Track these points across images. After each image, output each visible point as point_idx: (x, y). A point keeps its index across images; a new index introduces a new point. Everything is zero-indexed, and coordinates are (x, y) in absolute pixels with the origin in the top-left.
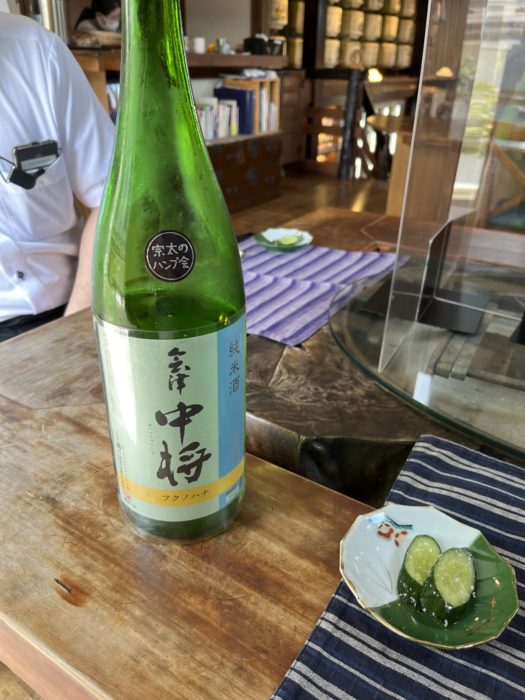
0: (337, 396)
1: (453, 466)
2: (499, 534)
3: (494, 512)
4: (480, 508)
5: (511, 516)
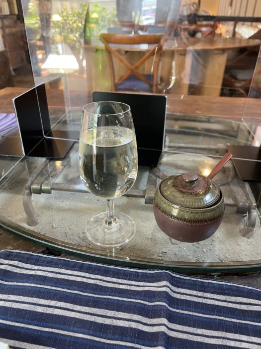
1: (17, 273)
2: (38, 330)
3: (37, 311)
4: (26, 310)
5: (49, 311)
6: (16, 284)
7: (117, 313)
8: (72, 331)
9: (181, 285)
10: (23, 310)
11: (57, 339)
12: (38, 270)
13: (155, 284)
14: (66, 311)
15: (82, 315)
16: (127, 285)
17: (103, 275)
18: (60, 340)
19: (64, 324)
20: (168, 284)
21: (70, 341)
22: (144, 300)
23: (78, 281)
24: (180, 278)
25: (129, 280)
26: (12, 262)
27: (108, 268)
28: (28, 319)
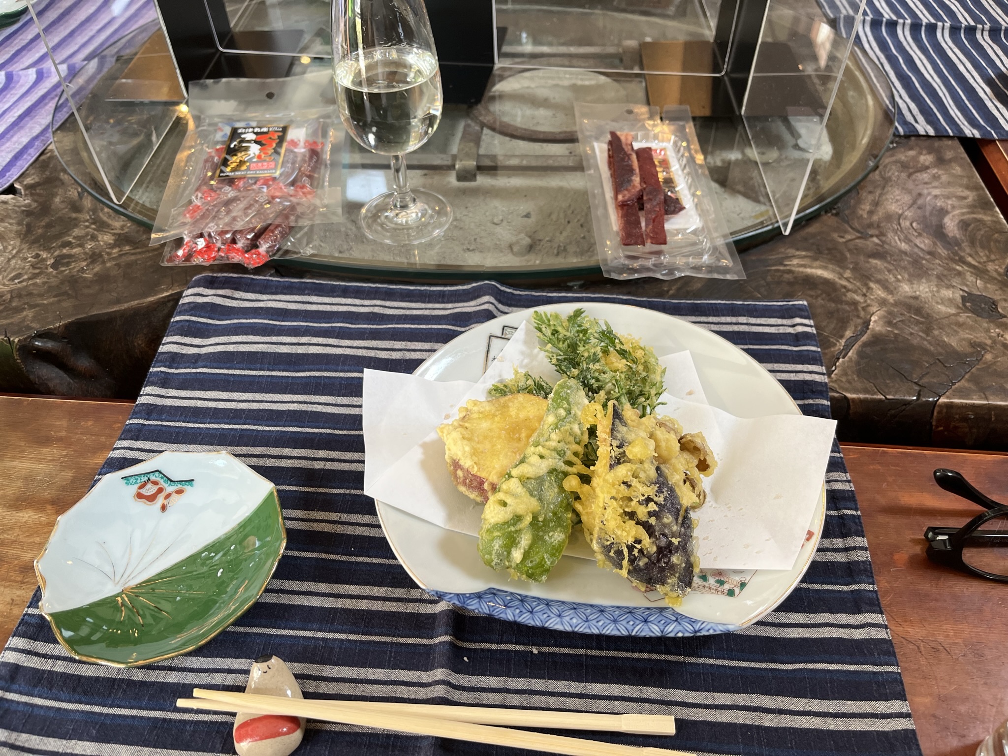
0: (70, 256)
1: (234, 307)
2: (288, 377)
3: (280, 351)
4: (263, 353)
5: (301, 350)
6: (236, 321)
7: (409, 343)
8: (341, 371)
9: (513, 303)
10: (258, 352)
11: (320, 384)
12: (270, 300)
13: (472, 303)
14: (328, 348)
15: (354, 350)
16: (426, 309)
17: (383, 299)
18: (324, 385)
19: (327, 364)
20: (492, 300)
21: (341, 384)
22: (453, 325)
23: (342, 312)
24: (513, 294)
25: (429, 302)
26: (220, 292)
27: (391, 289)
28: (269, 364)
